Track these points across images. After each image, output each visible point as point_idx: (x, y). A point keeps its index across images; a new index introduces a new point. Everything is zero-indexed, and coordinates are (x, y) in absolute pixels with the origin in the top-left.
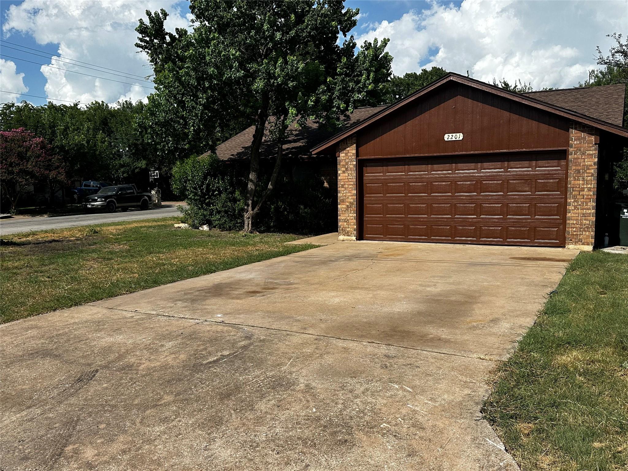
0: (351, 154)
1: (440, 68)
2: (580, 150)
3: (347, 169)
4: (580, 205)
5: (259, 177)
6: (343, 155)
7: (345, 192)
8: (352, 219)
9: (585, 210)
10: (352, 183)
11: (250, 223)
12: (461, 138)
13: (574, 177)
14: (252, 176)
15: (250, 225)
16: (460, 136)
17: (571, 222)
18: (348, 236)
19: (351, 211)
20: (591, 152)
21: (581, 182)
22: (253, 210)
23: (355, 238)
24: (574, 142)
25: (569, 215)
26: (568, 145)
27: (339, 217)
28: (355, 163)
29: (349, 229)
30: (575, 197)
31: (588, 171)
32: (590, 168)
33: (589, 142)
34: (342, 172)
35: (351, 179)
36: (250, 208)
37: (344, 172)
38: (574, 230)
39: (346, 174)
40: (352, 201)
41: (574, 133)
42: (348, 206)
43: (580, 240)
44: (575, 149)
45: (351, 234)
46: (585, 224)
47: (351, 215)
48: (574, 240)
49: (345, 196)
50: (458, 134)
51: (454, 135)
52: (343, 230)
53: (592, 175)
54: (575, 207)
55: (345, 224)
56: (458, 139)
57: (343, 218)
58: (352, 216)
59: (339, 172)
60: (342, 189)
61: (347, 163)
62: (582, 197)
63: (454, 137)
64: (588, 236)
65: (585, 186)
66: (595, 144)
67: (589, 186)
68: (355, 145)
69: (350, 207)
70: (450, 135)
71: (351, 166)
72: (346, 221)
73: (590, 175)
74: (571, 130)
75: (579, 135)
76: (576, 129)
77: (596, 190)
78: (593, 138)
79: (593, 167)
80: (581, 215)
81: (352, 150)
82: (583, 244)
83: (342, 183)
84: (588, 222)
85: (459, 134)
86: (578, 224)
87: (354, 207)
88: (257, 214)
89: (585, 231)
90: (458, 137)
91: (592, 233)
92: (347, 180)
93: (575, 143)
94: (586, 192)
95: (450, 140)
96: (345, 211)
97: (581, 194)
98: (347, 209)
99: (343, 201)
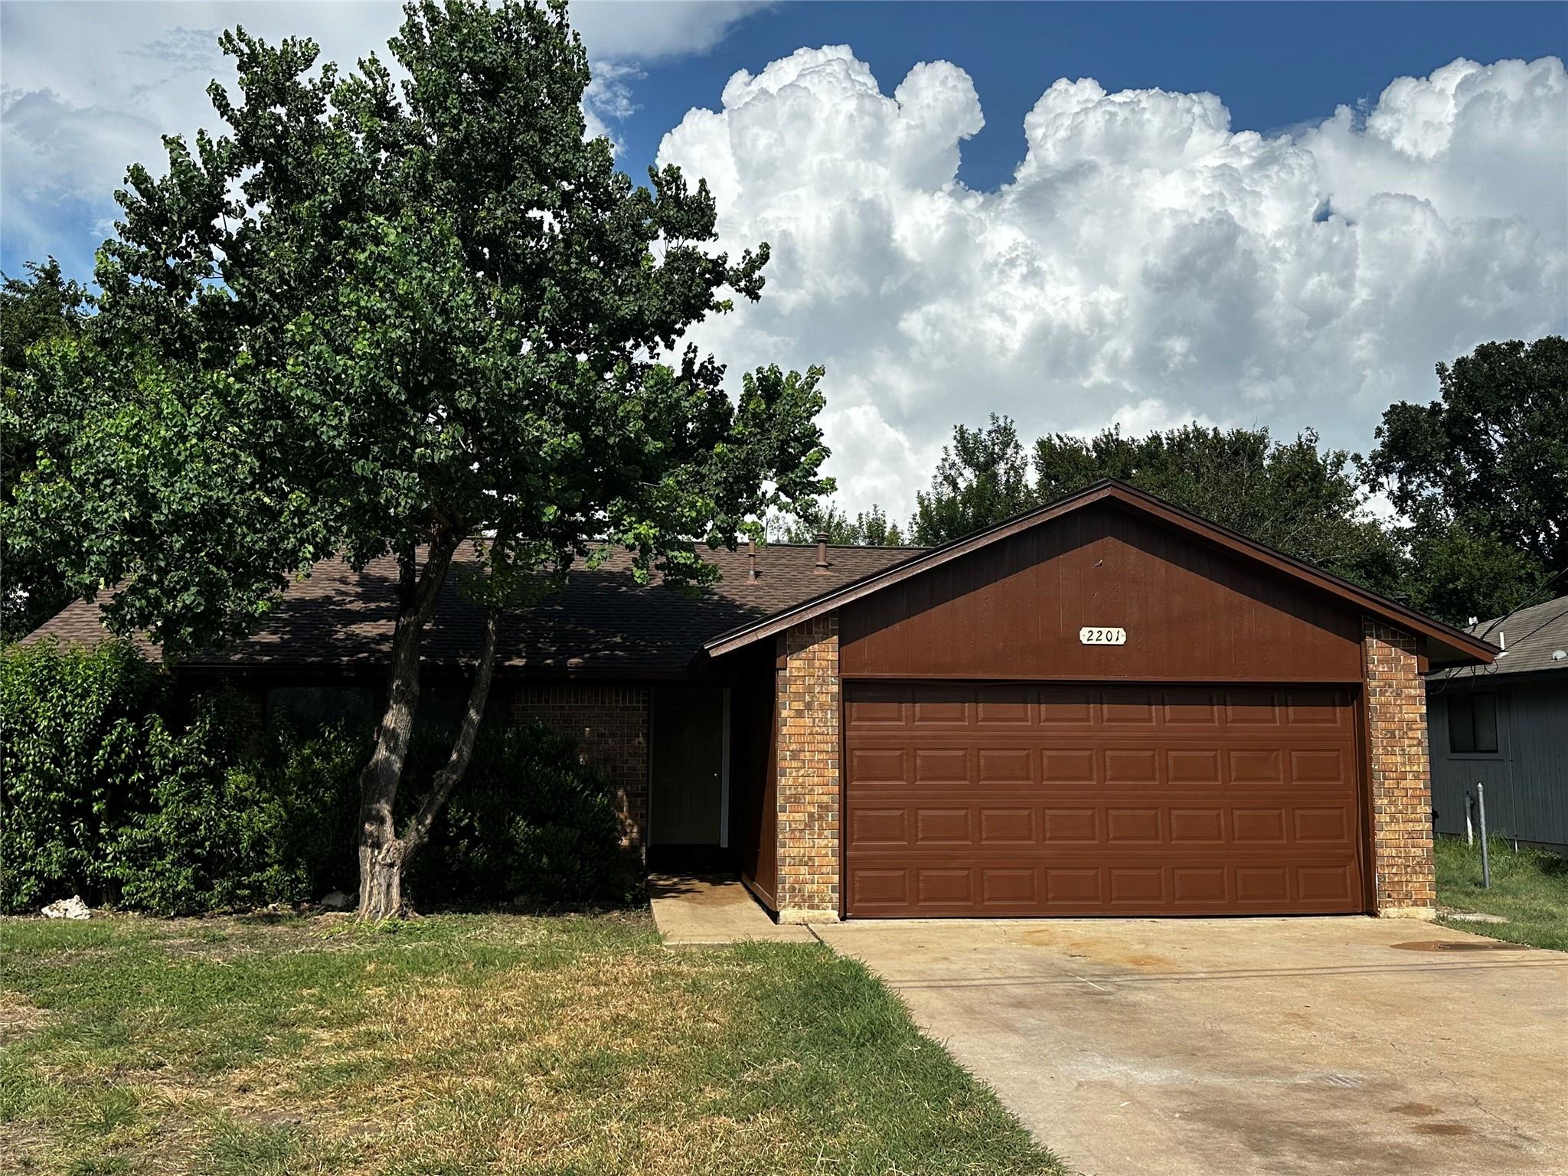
0: (824, 663)
2: (1390, 686)
3: (809, 706)
4: (1401, 812)
5: (419, 717)
6: (798, 663)
7: (802, 772)
8: (826, 855)
9: (1411, 824)
10: (828, 747)
11: (396, 881)
12: (1122, 641)
13: (1385, 748)
14: (395, 718)
15: (395, 892)
16: (1118, 636)
17: (1387, 852)
18: (811, 907)
19: (821, 828)
20: (1413, 692)
21: (1399, 759)
22: (398, 835)
23: (836, 913)
24: (1376, 667)
25: (1380, 836)
26: (1364, 672)
27: (780, 851)
28: (835, 689)
29: (815, 887)
30: (1389, 794)
31: (1410, 734)
32: (1414, 726)
33: (1407, 668)
34: (793, 714)
35: (822, 734)
36: (389, 829)
37: (799, 714)
38: (1394, 871)
39: (808, 721)
40: (825, 799)
41: (1376, 648)
42: (811, 815)
43: (1408, 896)
44: (1382, 684)
45: (822, 900)
46: (1414, 857)
47: (823, 843)
48: (1394, 895)
49: (802, 785)
50: (1114, 630)
51: (1104, 630)
52: (793, 890)
53: (1420, 744)
54: (1393, 818)
55: (803, 870)
56: (1113, 642)
57: (794, 852)
58: (826, 847)
59: (784, 713)
60: (795, 764)
61: (810, 689)
62: (1403, 793)
63: (1103, 637)
64: (1423, 884)
65: (1408, 769)
66: (1420, 674)
67: (1415, 768)
68: (836, 638)
69: (821, 818)
70: (1095, 630)
71: (823, 698)
72: (807, 861)
73: (1415, 742)
74: (1368, 639)
75: (1386, 651)
76: (1378, 638)
77: (1429, 777)
78: (1414, 661)
79: (1419, 726)
80: (1406, 836)
81: (826, 652)
82: (1415, 904)
83: (793, 747)
84: (1419, 852)
85: (1117, 629)
86: (1400, 857)
87: (832, 818)
88: (419, 849)
89: (1416, 873)
90: (1114, 638)
91: (1430, 877)
92: (809, 738)
93: (1381, 669)
94: (1409, 783)
95: (1094, 642)
96: (801, 831)
97: (1401, 786)
98: (809, 825)
99: (796, 799)
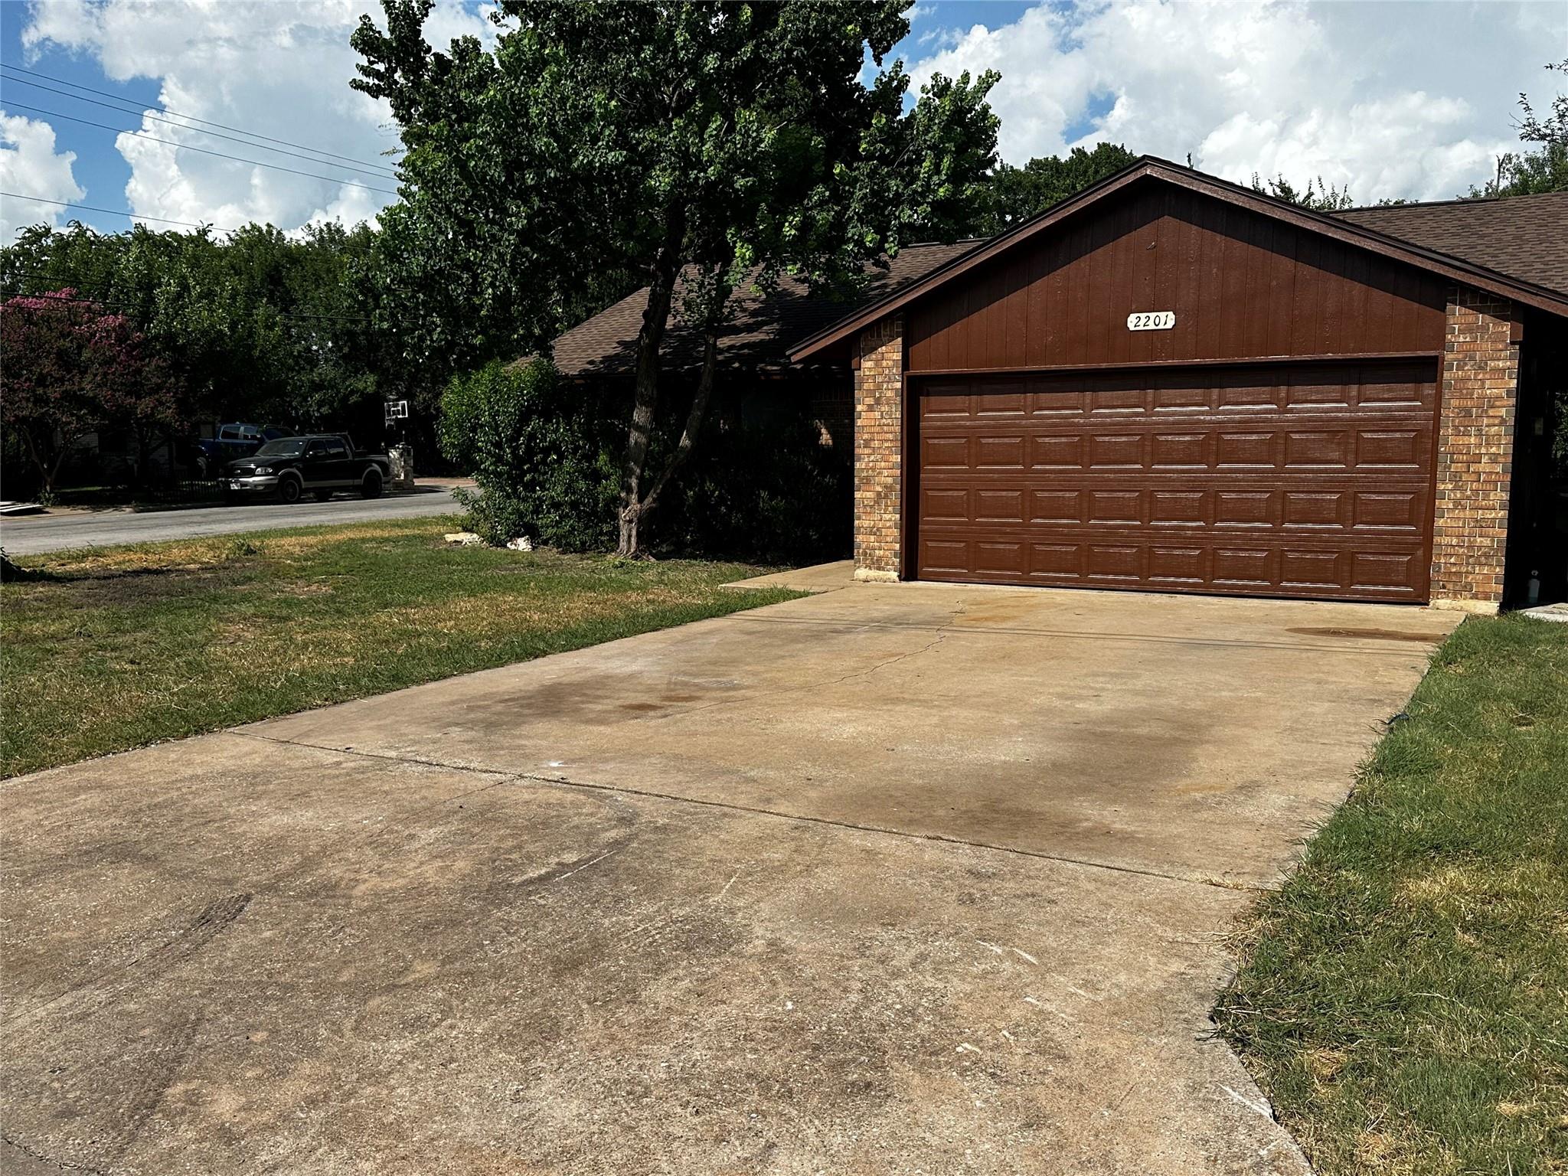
0: (890, 363)
1: (1119, 147)
2: (1472, 358)
3: (878, 401)
4: (1469, 498)
5: (658, 418)
6: (869, 364)
7: (872, 458)
8: (890, 527)
9: (1480, 512)
10: (891, 436)
11: (634, 533)
12: (1170, 325)
13: (1456, 427)
14: (640, 416)
15: (633, 540)
16: (1166, 320)
17: (1445, 540)
18: (879, 569)
19: (886, 506)
20: (1501, 364)
21: (1472, 440)
22: (641, 500)
23: (896, 574)
24: (1457, 338)
25: (1439, 522)
26: (1442, 344)
27: (856, 522)
28: (898, 385)
29: (882, 552)
30: (1456, 478)
31: (1491, 412)
32: (1497, 403)
33: (1498, 338)
34: (865, 408)
35: (888, 425)
36: (634, 497)
37: (871, 408)
38: (1452, 560)
39: (877, 415)
40: (890, 480)
41: (1458, 316)
42: (879, 494)
43: (1468, 587)
44: (1461, 356)
45: (887, 564)
46: (1480, 548)
47: (887, 517)
48: (1450, 586)
49: (873, 469)
50: (1162, 315)
51: (1152, 315)
52: (865, 554)
53: (1503, 422)
54: (1457, 504)
55: (872, 538)
56: (1161, 327)
57: (866, 524)
58: (890, 520)
59: (859, 408)
60: (867, 451)
61: (879, 387)
62: (1474, 477)
63: (1151, 322)
64: (1487, 577)
65: (1483, 451)
66: (1513, 343)
67: (1494, 450)
68: (900, 339)
69: (886, 497)
70: (1143, 315)
71: (889, 394)
72: (874, 531)
73: (1497, 421)
74: (1449, 306)
75: (1471, 319)
76: (1462, 304)
77: (1510, 459)
78: (1506, 328)
79: (1505, 403)
80: (1472, 524)
81: (891, 353)
82: (1475, 597)
83: (866, 436)
84: (1487, 542)
85: (1165, 313)
86: (1462, 547)
87: (895, 498)
88: (651, 512)
89: (1480, 564)
90: (1163, 322)
91: (1498, 569)
92: (877, 429)
93: (1461, 339)
94: (1484, 466)
95: (1141, 328)
96: (871, 507)
97: (1471, 469)
98: (877, 502)
99: (868, 481)
